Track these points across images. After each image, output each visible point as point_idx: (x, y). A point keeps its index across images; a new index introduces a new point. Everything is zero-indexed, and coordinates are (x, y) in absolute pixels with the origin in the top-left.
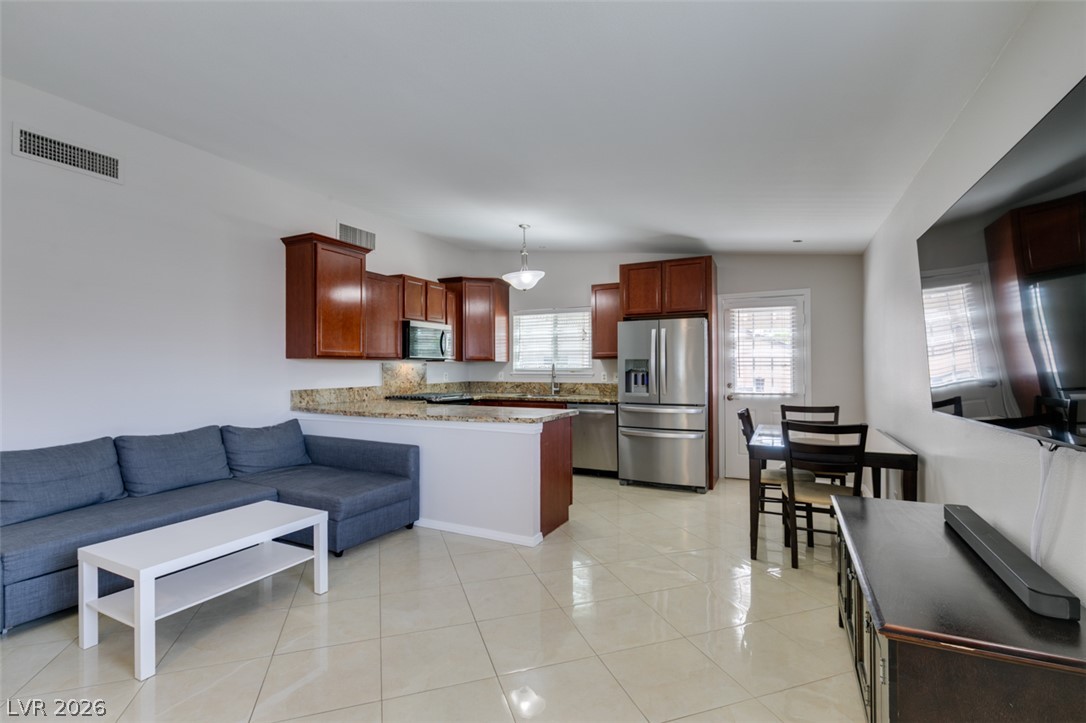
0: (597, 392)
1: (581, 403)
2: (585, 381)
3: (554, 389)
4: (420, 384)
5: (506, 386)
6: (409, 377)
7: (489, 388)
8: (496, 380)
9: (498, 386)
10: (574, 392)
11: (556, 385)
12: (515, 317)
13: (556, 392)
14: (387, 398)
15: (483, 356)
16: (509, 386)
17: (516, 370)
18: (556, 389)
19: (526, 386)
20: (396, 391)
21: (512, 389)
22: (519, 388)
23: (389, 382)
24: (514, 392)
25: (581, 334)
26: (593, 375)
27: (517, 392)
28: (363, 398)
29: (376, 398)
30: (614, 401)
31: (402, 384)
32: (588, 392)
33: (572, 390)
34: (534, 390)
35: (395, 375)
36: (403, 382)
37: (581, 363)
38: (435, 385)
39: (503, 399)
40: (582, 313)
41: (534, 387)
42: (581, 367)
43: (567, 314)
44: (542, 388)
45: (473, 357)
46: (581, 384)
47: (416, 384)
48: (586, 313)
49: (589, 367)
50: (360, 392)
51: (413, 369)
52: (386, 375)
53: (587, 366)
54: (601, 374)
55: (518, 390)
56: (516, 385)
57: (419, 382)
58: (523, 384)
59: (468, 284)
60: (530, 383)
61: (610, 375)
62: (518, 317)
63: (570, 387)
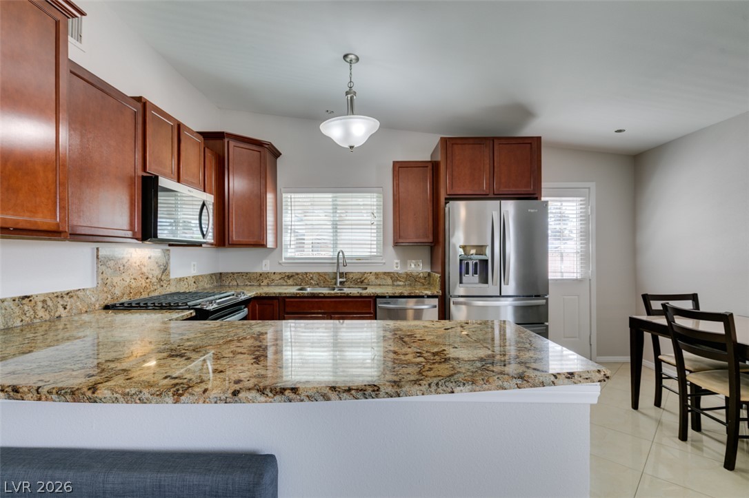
0: (389, 281)
1: (390, 297)
2: (374, 270)
3: (339, 280)
4: (161, 280)
5: (273, 277)
6: (145, 270)
7: (250, 280)
8: (259, 270)
9: (261, 278)
10: (362, 282)
11: (342, 275)
12: (284, 195)
13: (341, 283)
14: (107, 308)
15: (251, 240)
16: (277, 277)
17: (285, 258)
18: (341, 280)
19: (300, 277)
20: (124, 294)
21: (281, 281)
22: (291, 280)
23: (110, 279)
24: (285, 284)
25: (370, 218)
26: (384, 263)
27: (289, 284)
28: (57, 315)
29: (84, 310)
30: (436, 293)
31: (133, 281)
32: (378, 282)
33: (359, 280)
34: (312, 281)
35: (122, 268)
36: (135, 279)
37: (369, 250)
38: (180, 279)
39: (288, 295)
40: (370, 194)
41: (312, 278)
42: (369, 254)
43: (350, 194)
44: (323, 279)
45: (239, 241)
46: (371, 273)
47: (154, 280)
48: (375, 195)
49: (379, 254)
50: (49, 303)
51: (150, 258)
52: (103, 268)
53: (375, 254)
54: (393, 263)
55: (290, 282)
56: (288, 276)
57: (159, 277)
58: (297, 274)
59: (232, 143)
60: (306, 273)
61: (404, 263)
62: (289, 195)
63: (357, 277)
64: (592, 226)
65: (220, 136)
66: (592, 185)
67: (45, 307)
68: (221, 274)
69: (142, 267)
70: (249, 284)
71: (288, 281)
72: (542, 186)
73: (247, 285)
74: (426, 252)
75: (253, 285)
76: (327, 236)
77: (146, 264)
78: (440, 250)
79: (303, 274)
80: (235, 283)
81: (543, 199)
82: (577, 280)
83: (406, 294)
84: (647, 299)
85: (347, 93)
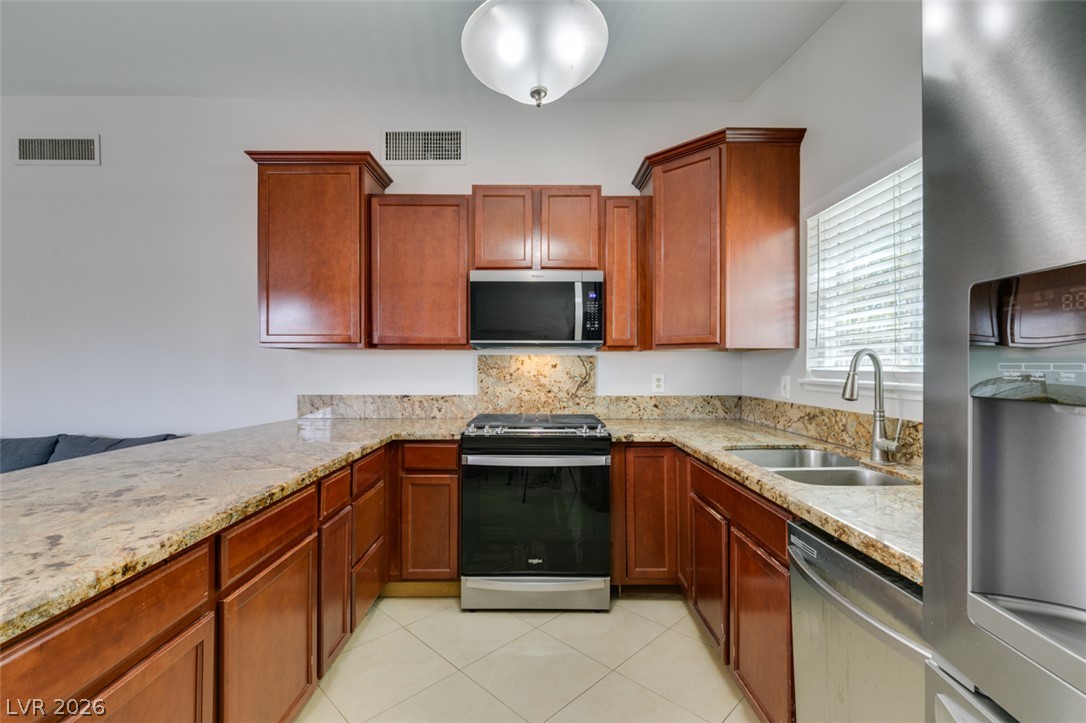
6: (543, 380)
7: (766, 415)
8: (776, 396)
9: (777, 413)
12: (809, 223)
13: (885, 452)
19: (827, 420)
20: (511, 407)
21: (800, 425)
22: (814, 424)
23: (491, 389)
28: (432, 415)
29: (460, 415)
31: (525, 393)
34: (845, 436)
35: (508, 377)
36: (527, 391)
38: (618, 399)
45: (670, 339)
47: (563, 395)
50: (425, 404)
51: (555, 366)
52: (483, 376)
55: (813, 429)
56: (809, 414)
57: (573, 392)
58: (822, 413)
67: (422, 407)
68: (740, 398)
69: (540, 377)
71: (809, 427)
77: (547, 375)
79: (830, 413)
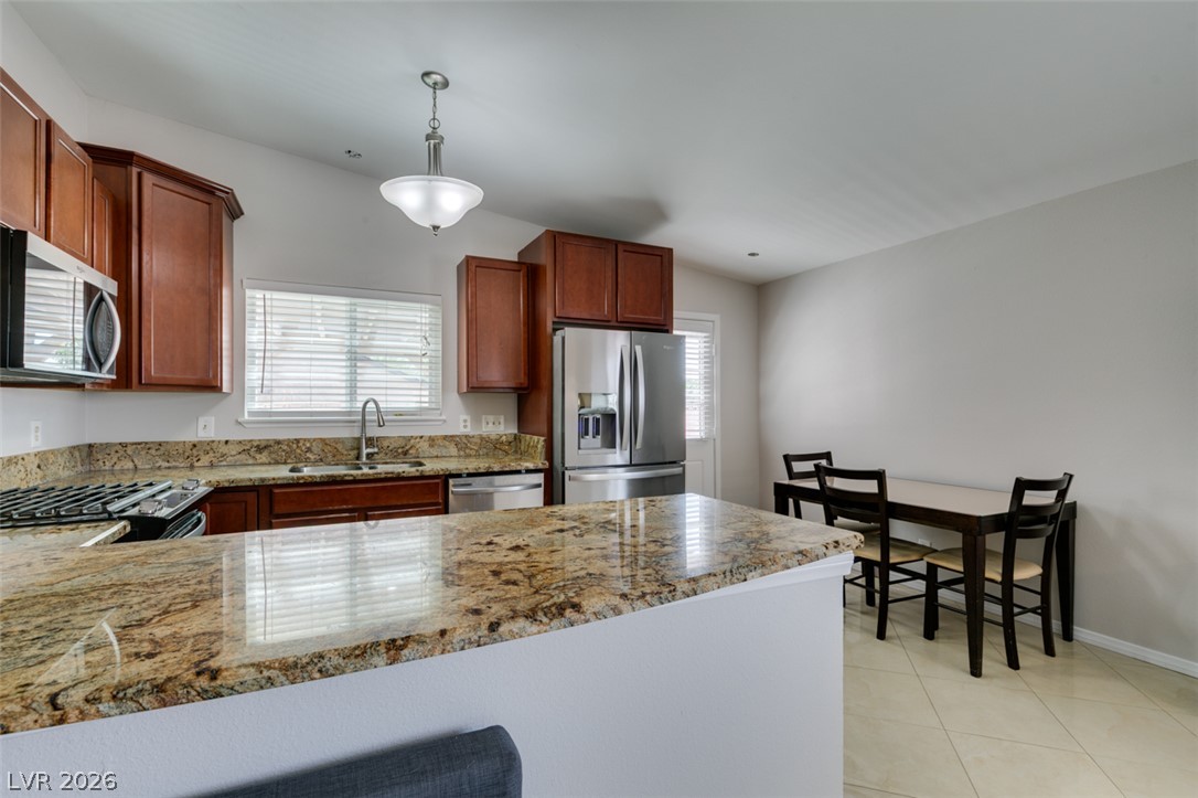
0: (453, 450)
1: (470, 475)
2: (433, 433)
3: (365, 451)
5: (224, 449)
7: (167, 457)
8: (188, 436)
9: (193, 453)
10: (405, 453)
11: (370, 442)
12: (249, 293)
13: (369, 456)
15: (189, 377)
16: (233, 450)
17: (251, 413)
18: (370, 450)
19: (285, 448)
21: (243, 456)
22: (265, 453)
24: (251, 462)
25: (419, 345)
26: (445, 421)
27: (259, 461)
30: (540, 466)
32: (434, 452)
33: (400, 450)
34: (308, 455)
37: (418, 399)
38: (9, 461)
39: (279, 482)
40: (418, 305)
41: (309, 450)
42: (418, 405)
43: (384, 302)
44: (329, 450)
45: (165, 378)
46: (421, 437)
48: (428, 306)
49: (433, 406)
53: (427, 405)
54: (459, 420)
55: (263, 457)
56: (258, 446)
58: (278, 442)
59: (148, 179)
60: (298, 441)
61: (477, 421)
62: (259, 294)
63: (396, 445)
64: (716, 371)
65: (123, 158)
66: (716, 317)
68: (90, 446)
70: (167, 464)
71: (258, 456)
72: (674, 316)
73: (159, 468)
74: (510, 403)
75: (176, 468)
76: (337, 374)
78: (545, 400)
79: (289, 442)
80: (130, 465)
81: (675, 332)
82: (701, 440)
83: (496, 470)
84: (788, 459)
85: (428, 138)
